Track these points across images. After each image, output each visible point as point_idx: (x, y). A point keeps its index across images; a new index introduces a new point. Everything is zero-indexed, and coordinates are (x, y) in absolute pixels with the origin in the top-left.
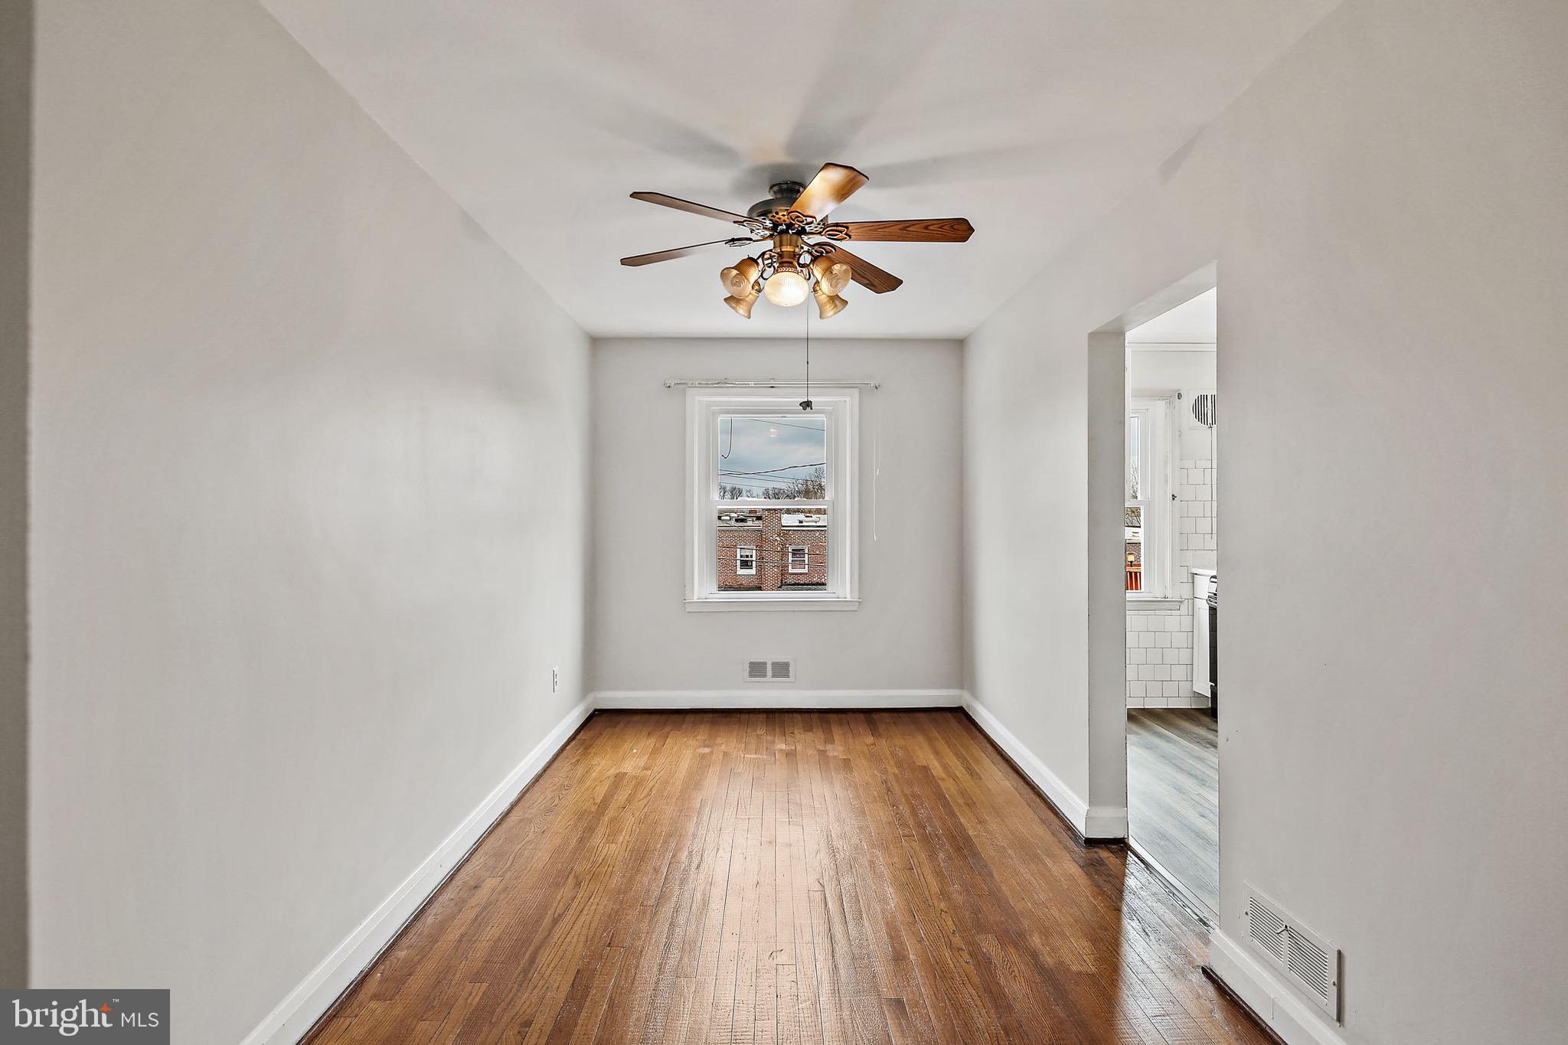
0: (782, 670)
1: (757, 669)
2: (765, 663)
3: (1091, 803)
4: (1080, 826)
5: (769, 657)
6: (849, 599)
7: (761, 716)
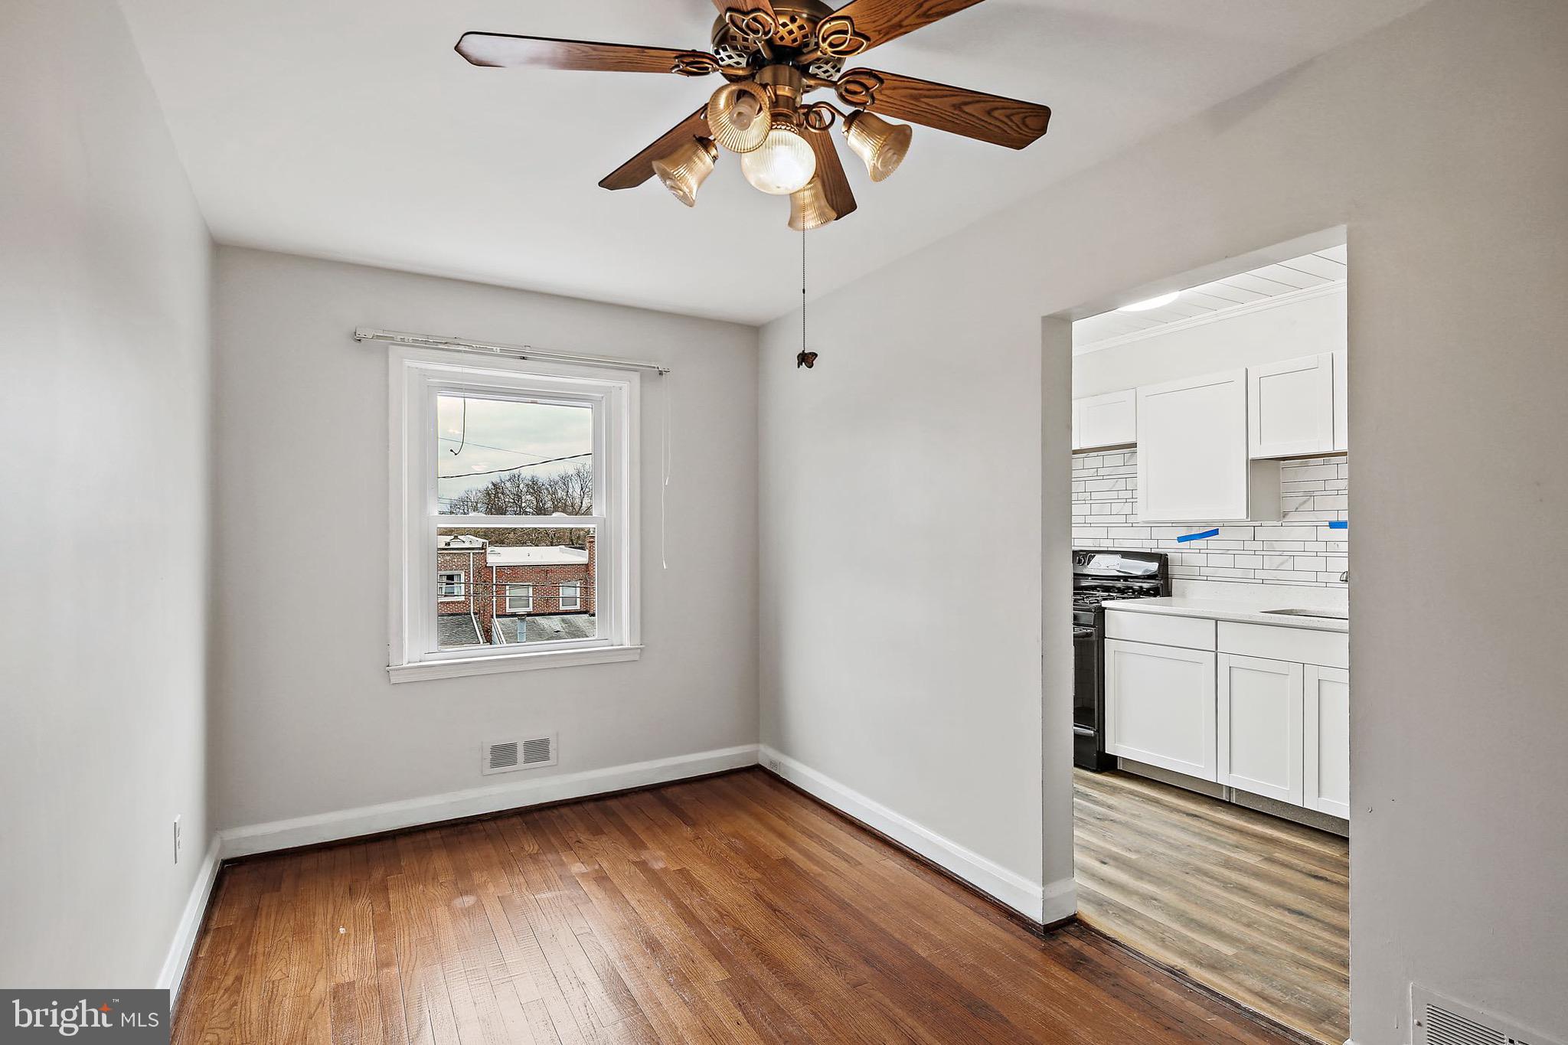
0: (538, 750)
1: (503, 755)
2: (514, 745)
3: (1046, 880)
4: (1035, 913)
5: (520, 736)
6: (627, 645)
7: (514, 820)
